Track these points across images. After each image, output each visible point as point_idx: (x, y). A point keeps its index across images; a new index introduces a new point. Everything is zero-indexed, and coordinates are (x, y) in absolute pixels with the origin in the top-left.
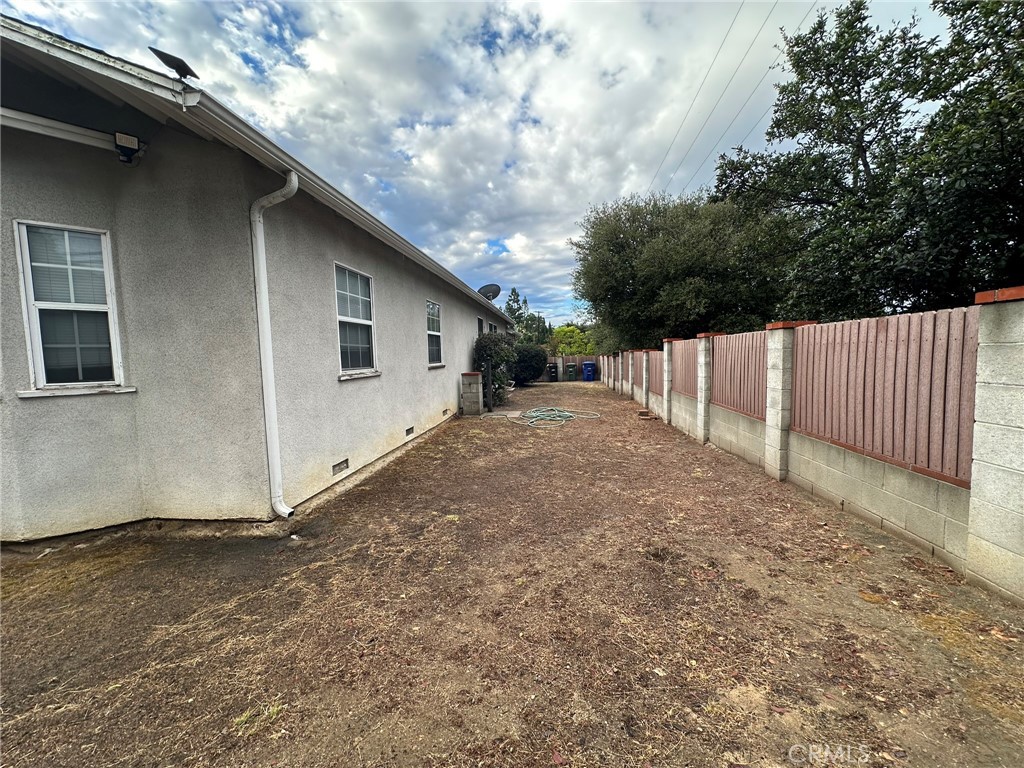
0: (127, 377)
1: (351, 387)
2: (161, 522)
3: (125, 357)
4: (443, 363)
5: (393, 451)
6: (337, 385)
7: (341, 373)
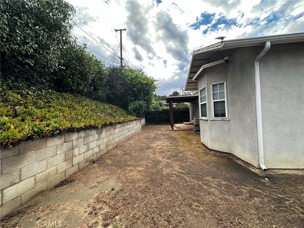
0: (228, 116)
2: (234, 156)
3: (228, 111)
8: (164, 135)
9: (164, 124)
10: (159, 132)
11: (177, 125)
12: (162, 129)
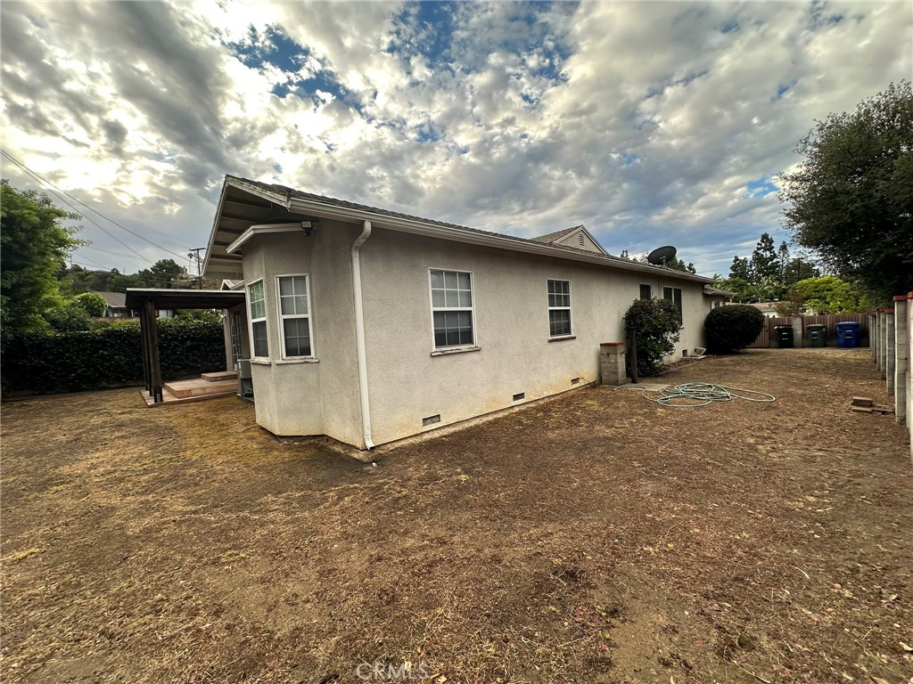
0: (316, 354)
1: (444, 360)
3: (315, 342)
4: (573, 335)
5: (495, 412)
6: (430, 359)
7: (434, 349)
8: (120, 426)
9: (116, 385)
10: (97, 420)
11: (176, 386)
12: (108, 405)
